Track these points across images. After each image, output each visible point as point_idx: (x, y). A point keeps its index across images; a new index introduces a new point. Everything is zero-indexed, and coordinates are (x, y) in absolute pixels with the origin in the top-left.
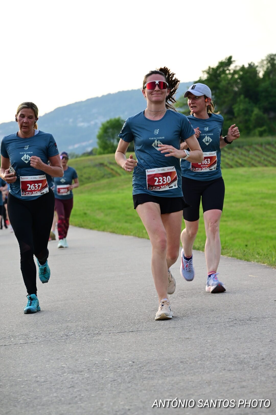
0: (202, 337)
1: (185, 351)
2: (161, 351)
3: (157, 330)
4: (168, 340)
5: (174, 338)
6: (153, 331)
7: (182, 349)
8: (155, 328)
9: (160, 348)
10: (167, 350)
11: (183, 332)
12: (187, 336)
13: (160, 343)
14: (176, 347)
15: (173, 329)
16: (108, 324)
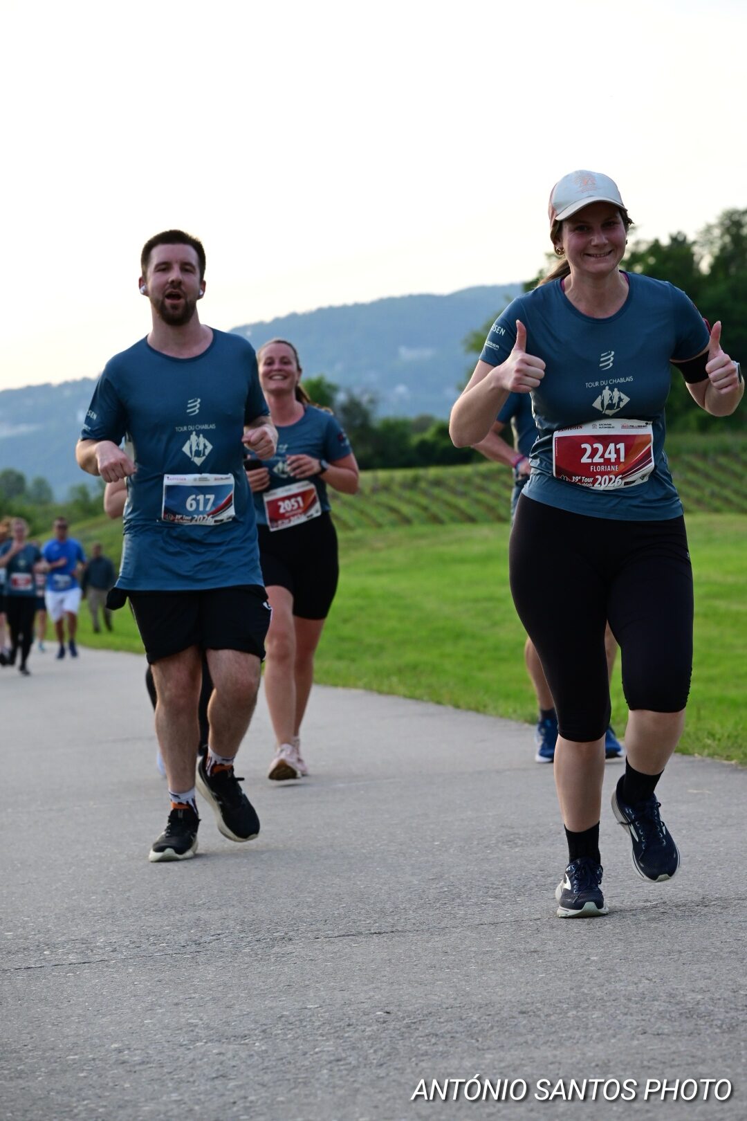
0: (574, 948)
1: (531, 983)
2: (464, 983)
3: (447, 930)
4: (481, 957)
5: (495, 951)
6: (437, 933)
7: (521, 980)
8: (443, 925)
9: (459, 976)
10: (479, 981)
11: (521, 934)
12: (531, 944)
13: (457, 964)
14: (505, 975)
15: (493, 927)
16: (311, 913)
